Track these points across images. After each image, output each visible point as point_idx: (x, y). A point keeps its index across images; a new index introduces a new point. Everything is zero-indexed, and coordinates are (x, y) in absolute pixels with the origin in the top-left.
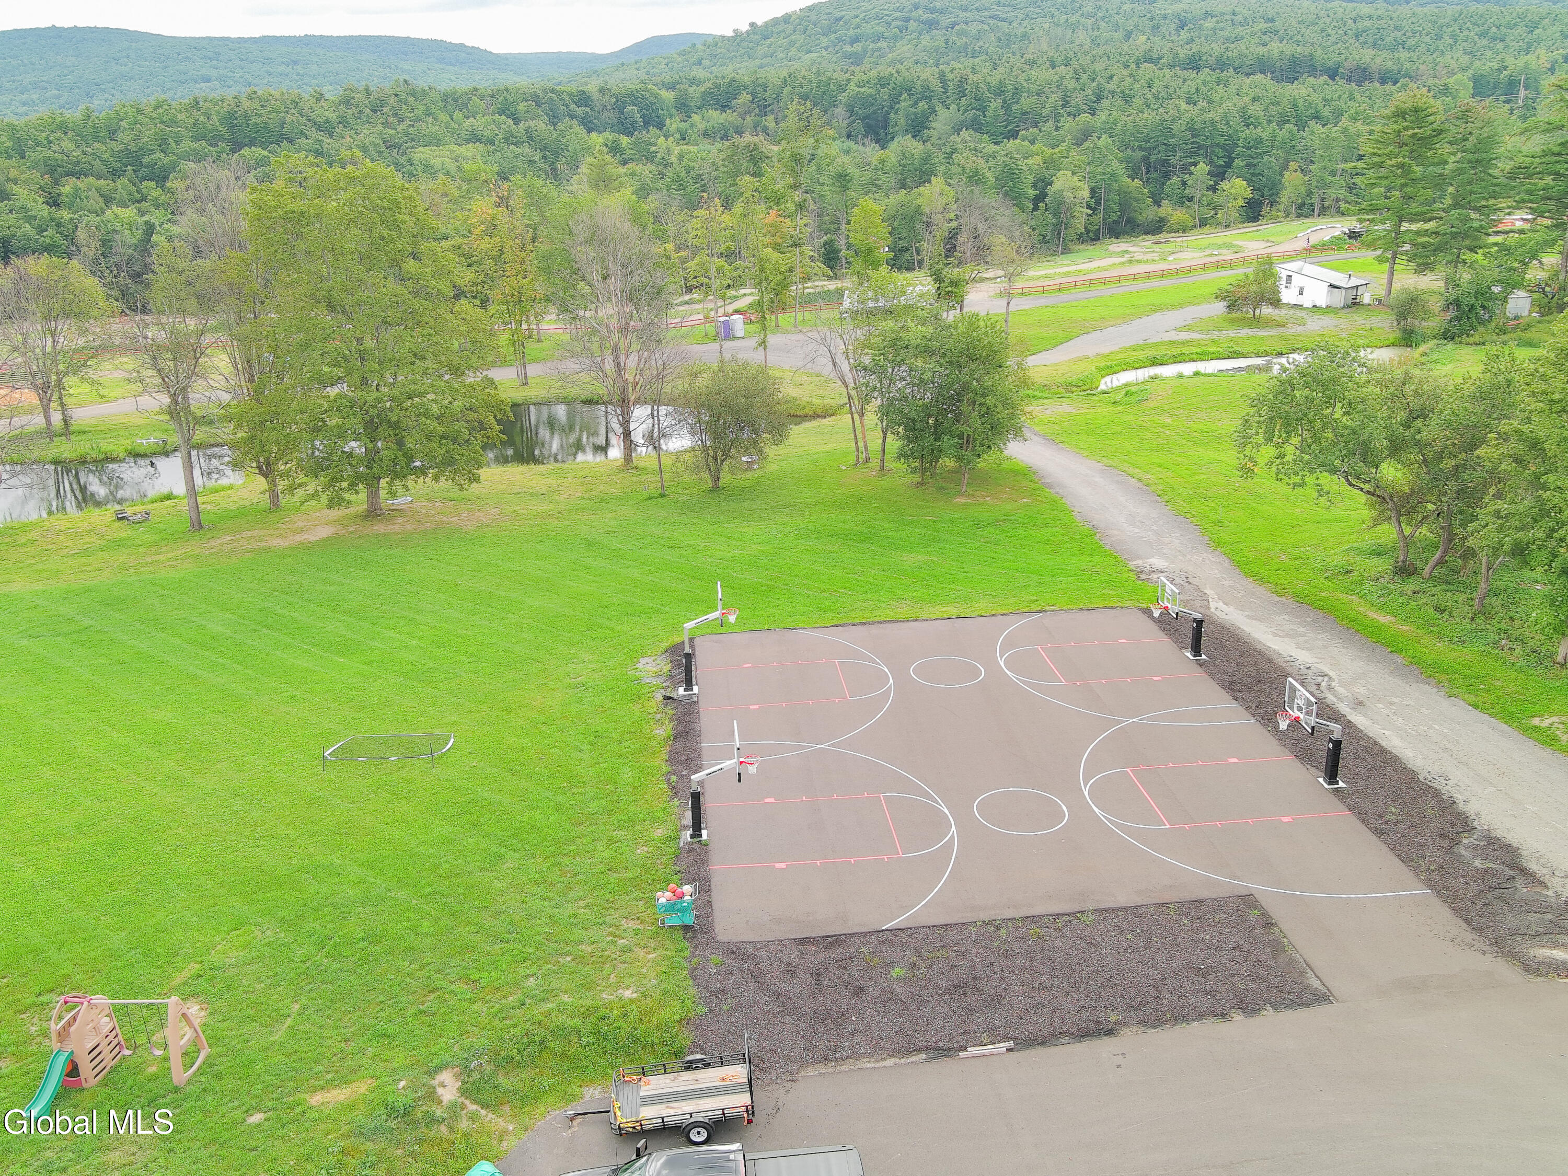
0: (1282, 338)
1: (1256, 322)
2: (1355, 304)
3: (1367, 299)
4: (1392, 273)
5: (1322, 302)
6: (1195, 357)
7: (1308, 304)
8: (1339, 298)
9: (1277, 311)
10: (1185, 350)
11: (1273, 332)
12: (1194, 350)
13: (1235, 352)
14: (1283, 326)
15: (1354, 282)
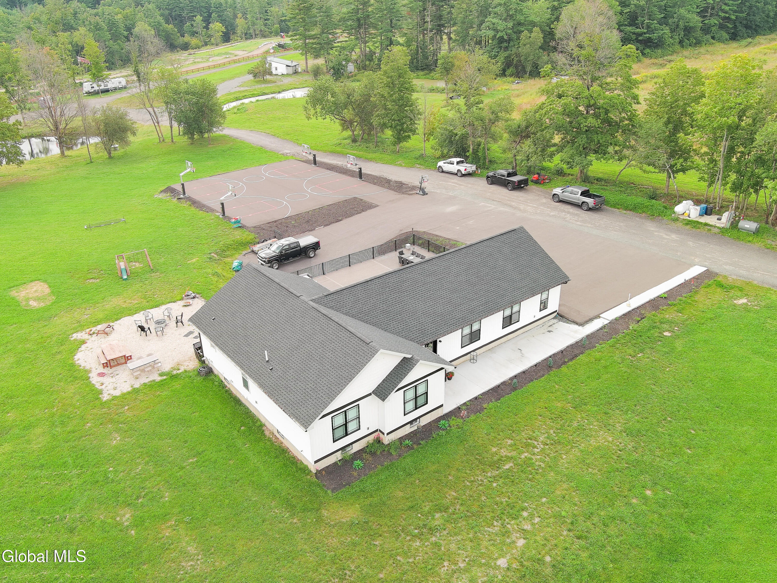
0: (278, 87)
1: (265, 82)
2: (296, 72)
3: (300, 70)
4: (306, 59)
5: (285, 73)
6: (251, 96)
7: (280, 74)
8: (291, 70)
9: (272, 77)
10: (246, 94)
11: (273, 85)
12: (249, 93)
13: (264, 93)
14: (275, 82)
15: (294, 64)
